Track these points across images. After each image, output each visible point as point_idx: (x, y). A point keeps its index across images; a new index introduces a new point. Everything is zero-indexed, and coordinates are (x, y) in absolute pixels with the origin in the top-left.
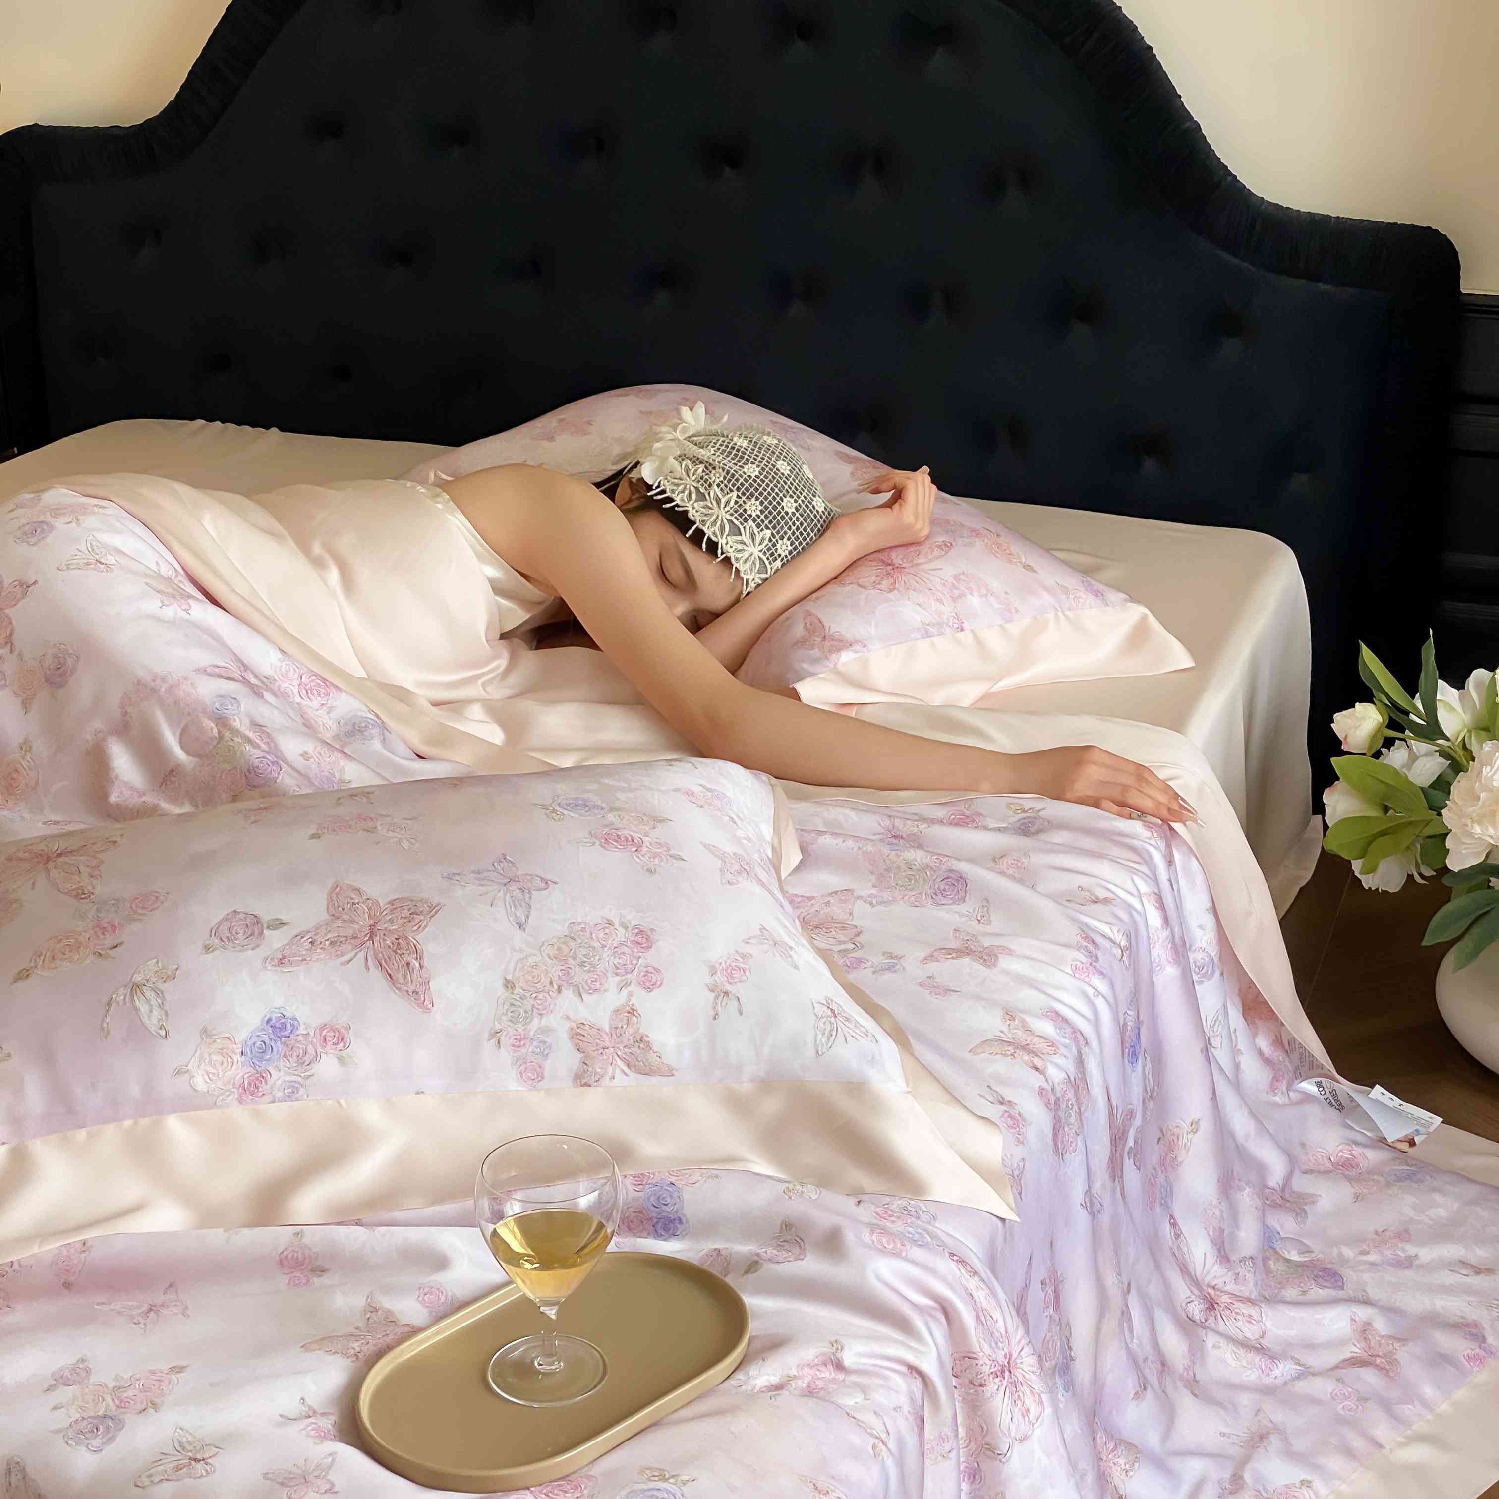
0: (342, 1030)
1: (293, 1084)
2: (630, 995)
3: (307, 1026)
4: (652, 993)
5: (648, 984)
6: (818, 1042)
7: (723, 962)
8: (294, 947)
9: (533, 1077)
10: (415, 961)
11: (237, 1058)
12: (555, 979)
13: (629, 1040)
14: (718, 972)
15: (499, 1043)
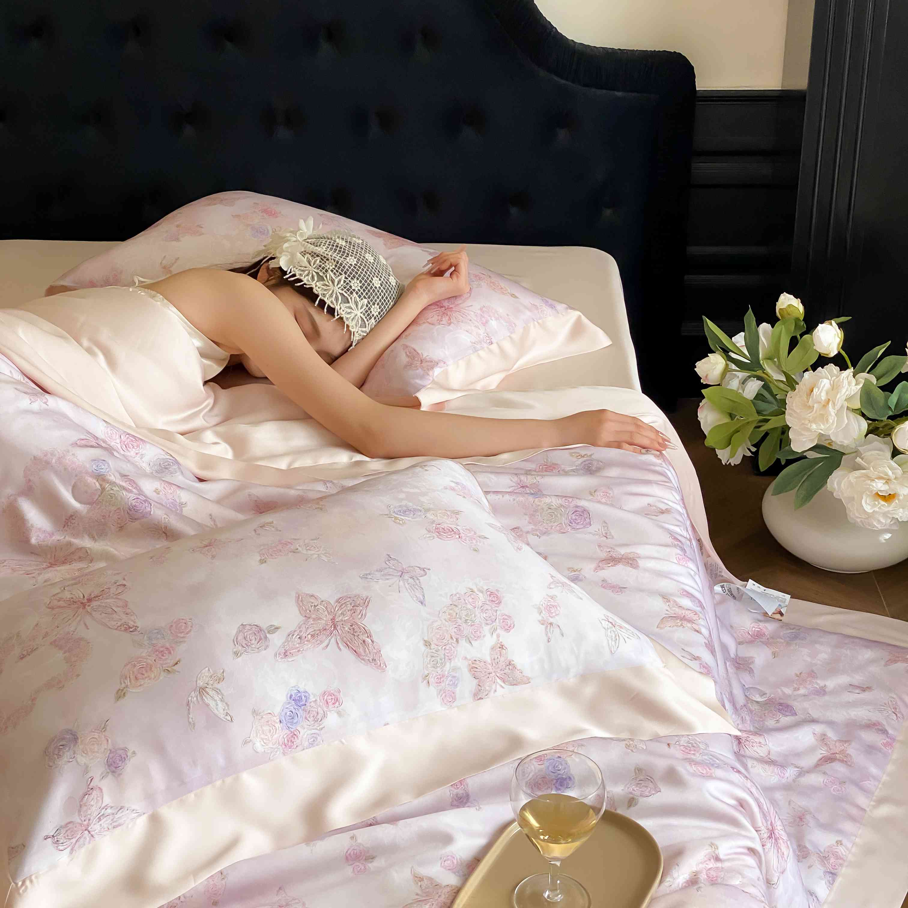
0: (335, 694)
1: (312, 735)
2: (498, 636)
3: (314, 695)
4: (510, 633)
5: (507, 627)
6: (610, 645)
7: (544, 604)
8: (290, 643)
9: (450, 700)
10: (367, 639)
11: (278, 725)
12: (453, 634)
13: (503, 665)
14: (543, 611)
15: (428, 683)
